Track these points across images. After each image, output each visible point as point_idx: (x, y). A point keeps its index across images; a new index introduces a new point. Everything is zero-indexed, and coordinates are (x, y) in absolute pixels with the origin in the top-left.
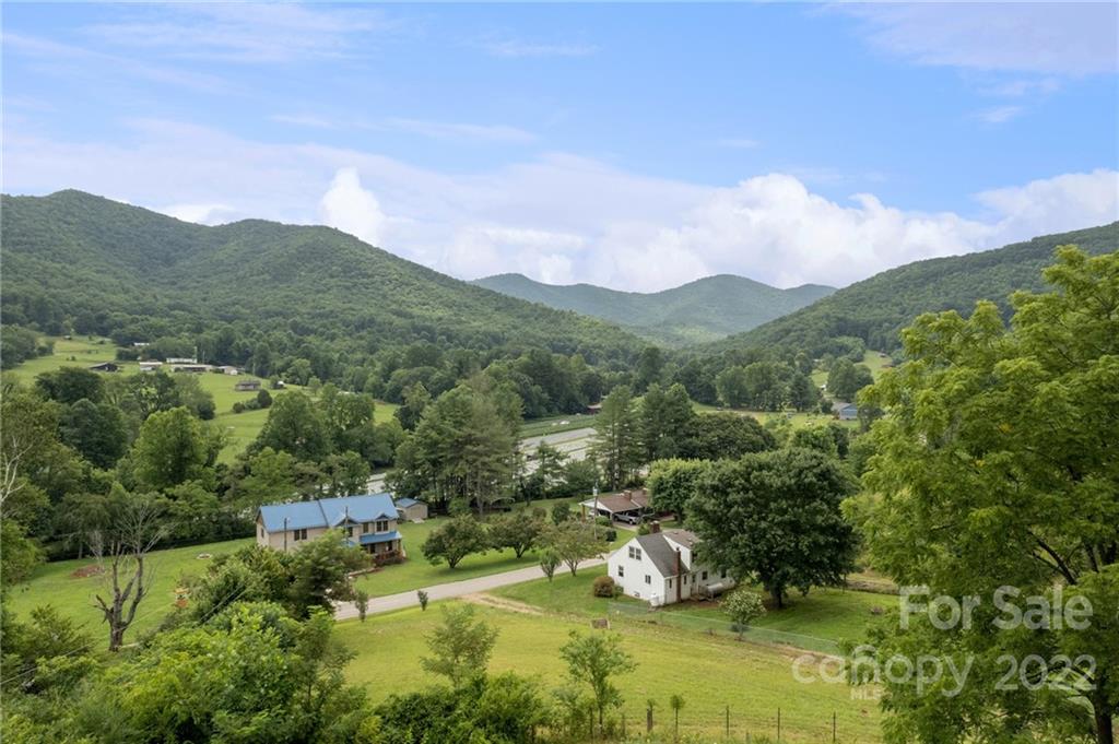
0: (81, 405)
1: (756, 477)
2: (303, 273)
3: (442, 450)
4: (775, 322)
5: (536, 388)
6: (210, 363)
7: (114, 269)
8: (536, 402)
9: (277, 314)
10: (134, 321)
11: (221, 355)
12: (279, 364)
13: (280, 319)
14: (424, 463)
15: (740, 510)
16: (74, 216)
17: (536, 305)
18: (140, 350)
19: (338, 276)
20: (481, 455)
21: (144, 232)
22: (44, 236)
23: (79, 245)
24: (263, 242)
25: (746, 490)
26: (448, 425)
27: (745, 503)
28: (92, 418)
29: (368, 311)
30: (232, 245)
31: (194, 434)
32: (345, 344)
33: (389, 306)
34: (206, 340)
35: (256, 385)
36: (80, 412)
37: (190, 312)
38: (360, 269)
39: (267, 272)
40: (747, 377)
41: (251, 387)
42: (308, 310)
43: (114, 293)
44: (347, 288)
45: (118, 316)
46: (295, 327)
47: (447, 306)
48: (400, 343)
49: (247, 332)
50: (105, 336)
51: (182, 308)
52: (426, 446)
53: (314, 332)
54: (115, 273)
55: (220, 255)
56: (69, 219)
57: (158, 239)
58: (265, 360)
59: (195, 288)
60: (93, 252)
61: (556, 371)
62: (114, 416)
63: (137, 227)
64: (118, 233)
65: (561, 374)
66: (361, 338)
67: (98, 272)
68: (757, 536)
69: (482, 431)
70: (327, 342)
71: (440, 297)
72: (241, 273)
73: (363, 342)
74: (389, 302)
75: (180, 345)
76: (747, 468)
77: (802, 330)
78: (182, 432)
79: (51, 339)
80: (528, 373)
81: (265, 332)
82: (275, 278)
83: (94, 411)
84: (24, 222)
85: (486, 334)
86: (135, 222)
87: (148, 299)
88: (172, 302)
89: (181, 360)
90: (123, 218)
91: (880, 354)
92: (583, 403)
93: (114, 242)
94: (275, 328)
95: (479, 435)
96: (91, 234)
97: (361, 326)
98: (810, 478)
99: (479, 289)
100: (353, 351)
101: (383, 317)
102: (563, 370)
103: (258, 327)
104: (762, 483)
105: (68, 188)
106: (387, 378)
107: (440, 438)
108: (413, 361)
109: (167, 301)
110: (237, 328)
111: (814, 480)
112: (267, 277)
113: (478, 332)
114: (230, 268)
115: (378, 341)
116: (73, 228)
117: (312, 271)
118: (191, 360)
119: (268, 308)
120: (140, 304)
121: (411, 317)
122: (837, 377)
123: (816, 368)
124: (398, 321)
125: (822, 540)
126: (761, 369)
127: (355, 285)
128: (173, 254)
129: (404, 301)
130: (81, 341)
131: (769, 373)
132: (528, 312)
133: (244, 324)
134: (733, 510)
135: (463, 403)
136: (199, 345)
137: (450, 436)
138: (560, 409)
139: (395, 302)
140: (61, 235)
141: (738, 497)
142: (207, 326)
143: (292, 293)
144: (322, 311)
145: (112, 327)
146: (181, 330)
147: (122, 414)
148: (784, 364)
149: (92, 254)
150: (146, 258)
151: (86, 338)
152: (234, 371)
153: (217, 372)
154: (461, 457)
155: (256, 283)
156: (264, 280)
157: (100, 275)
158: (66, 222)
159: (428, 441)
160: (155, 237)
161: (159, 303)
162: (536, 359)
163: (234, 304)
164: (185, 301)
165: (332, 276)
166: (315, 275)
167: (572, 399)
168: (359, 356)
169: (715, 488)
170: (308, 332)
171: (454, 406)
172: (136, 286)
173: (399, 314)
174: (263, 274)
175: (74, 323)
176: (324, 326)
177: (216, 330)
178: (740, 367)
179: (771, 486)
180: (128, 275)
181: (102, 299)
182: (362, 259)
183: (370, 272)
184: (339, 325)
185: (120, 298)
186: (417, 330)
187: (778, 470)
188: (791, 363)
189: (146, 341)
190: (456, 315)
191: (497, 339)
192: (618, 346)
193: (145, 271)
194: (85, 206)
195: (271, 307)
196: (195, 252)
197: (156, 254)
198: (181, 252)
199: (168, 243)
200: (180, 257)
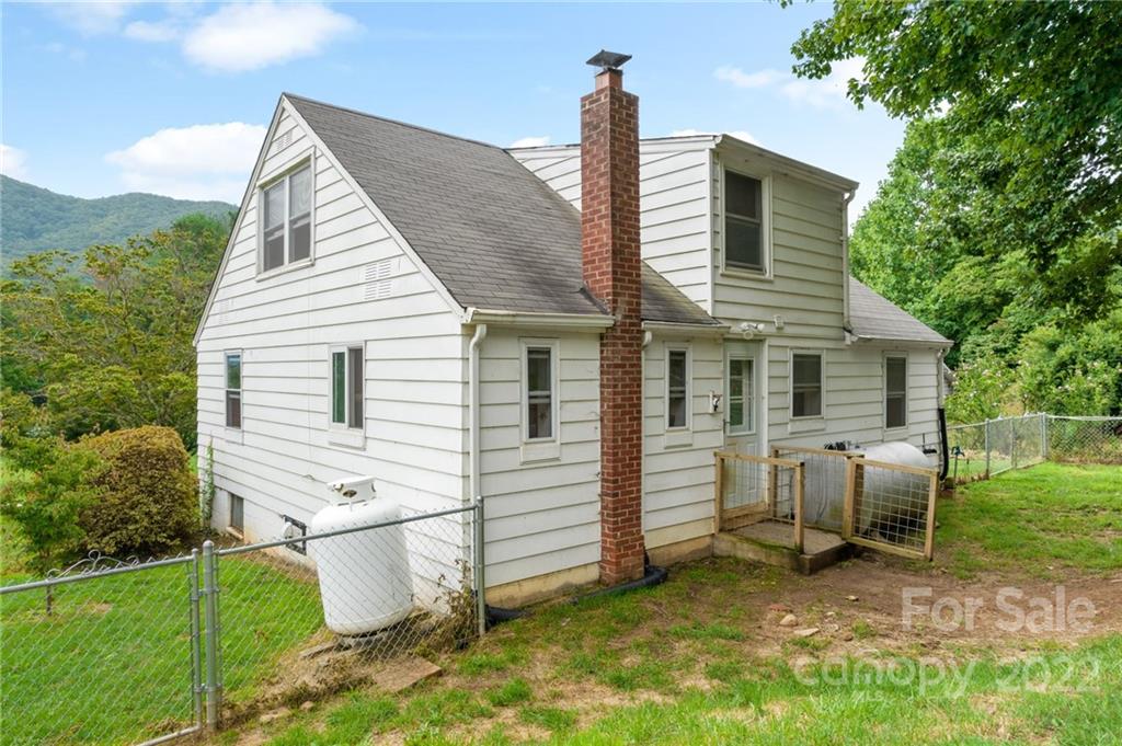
24: (148, 217)
30: (110, 220)
55: (96, 228)
57: (21, 210)
128: (37, 227)
160: (18, 208)
196: (67, 224)
197: (17, 226)
198: (49, 225)
199: (34, 214)
200: (48, 231)
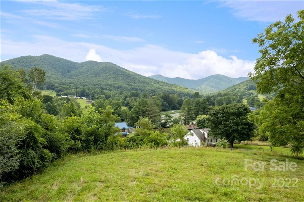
0: (48, 104)
1: (226, 110)
2: (103, 74)
3: (140, 113)
4: (232, 87)
5: (165, 103)
6: (79, 97)
7: (56, 74)
8: (165, 106)
9: (96, 85)
10: (60, 86)
11: (82, 95)
12: (97, 97)
13: (97, 86)
14: (135, 117)
15: (221, 119)
16: (46, 61)
17: (165, 82)
18: (62, 94)
19: (112, 75)
20: (150, 115)
21: (63, 64)
22: (39, 66)
23: (47, 68)
24: (93, 66)
25: (223, 114)
26: (141, 107)
27: (223, 117)
28: (50, 107)
29: (120, 84)
30: (85, 67)
31: (75, 110)
32: (114, 92)
33: (125, 83)
34: (79, 91)
35: (91, 102)
36: (48, 106)
37: (74, 84)
38: (118, 73)
39: (94, 74)
40: (224, 100)
41: (90, 102)
42: (104, 84)
43: (56, 80)
44: (115, 78)
45: (56, 85)
46: (101, 88)
47: (141, 83)
48: (128, 92)
49: (89, 89)
50: (53, 90)
51: (72, 83)
52: (135, 113)
53: (106, 89)
54: (56, 75)
55: (82, 70)
56: (45, 61)
57: (66, 66)
58: (93, 96)
59: (76, 78)
60: (51, 69)
61: (170, 98)
62: (56, 107)
63: (61, 63)
64: (57, 65)
65: (172, 99)
66: (118, 91)
67: (52, 74)
68: (226, 126)
69: (150, 108)
70: (109, 92)
71: (139, 80)
72: (87, 74)
73: (118, 92)
74: (125, 82)
75: (72, 92)
76: (223, 108)
77: (240, 88)
78: (73, 109)
79: (41, 91)
80: (162, 99)
81: (93, 89)
82: (96, 76)
83: (51, 105)
84: (34, 62)
85: (151, 90)
86: (61, 62)
87: (64, 81)
88: (70, 82)
89: (72, 96)
90: (58, 61)
91: (262, 95)
92: (177, 107)
93: (56, 67)
94: (96, 88)
95: (149, 109)
96: (50, 65)
97: (118, 88)
98: (241, 110)
99: (149, 78)
100: (116, 94)
101: (124, 85)
102: (172, 98)
103: (92, 88)
104: (228, 112)
105: (45, 54)
106: (125, 100)
107: (139, 110)
108: (132, 96)
109: (68, 82)
110: (86, 88)
111: (243, 110)
112: (94, 75)
113: (149, 89)
114: (84, 73)
115: (123, 91)
116: (46, 63)
117: (106, 74)
118: (74, 96)
119: (94, 83)
120: (62, 82)
121: (131, 85)
122: (250, 100)
123: (244, 99)
124: (128, 87)
125: (245, 127)
126: (228, 98)
127: (117, 77)
128: (70, 70)
129: (129, 81)
130: (48, 91)
131: (230, 99)
132: (163, 84)
133: (88, 87)
134: (219, 119)
135: (145, 101)
136: (76, 92)
137: (142, 110)
138: (171, 108)
139: (127, 82)
140: (43, 65)
141: (221, 116)
142: (79, 88)
143: (100, 79)
144: (108, 84)
145: (55, 88)
146: (72, 88)
147: (58, 107)
148: (234, 97)
149: (50, 70)
150: (63, 71)
151: (49, 91)
152: (85, 99)
153: (81, 99)
154: (145, 116)
155: (91, 77)
156: (93, 76)
157: (52, 75)
158: (44, 62)
159: (136, 111)
160: (66, 65)
161: (66, 82)
162: (165, 95)
163: (85, 82)
164: (73, 82)
165: (111, 75)
166: (106, 75)
167: (175, 106)
168: (118, 95)
169: (214, 114)
170: (104, 89)
171: (143, 102)
172: (61, 78)
173: (128, 85)
174: (93, 74)
175: (46, 87)
176: (109, 88)
177: (81, 88)
178: (222, 97)
179: (230, 112)
180: (59, 75)
181: (53, 81)
182: (119, 70)
183: (120, 74)
184: (112, 87)
185: (57, 81)
186: (133, 89)
187: (232, 108)
188: (237, 97)
189: (63, 91)
190: (143, 85)
191: (154, 91)
192: (187, 93)
193: (63, 74)
194: (49, 58)
195: (95, 83)
196: (76, 69)
197: (66, 70)
198: (72, 69)
199: (69, 67)
200: (72, 71)
